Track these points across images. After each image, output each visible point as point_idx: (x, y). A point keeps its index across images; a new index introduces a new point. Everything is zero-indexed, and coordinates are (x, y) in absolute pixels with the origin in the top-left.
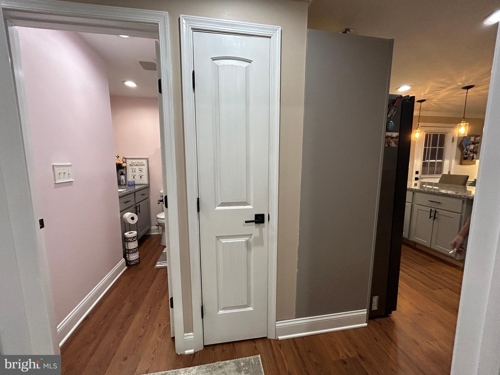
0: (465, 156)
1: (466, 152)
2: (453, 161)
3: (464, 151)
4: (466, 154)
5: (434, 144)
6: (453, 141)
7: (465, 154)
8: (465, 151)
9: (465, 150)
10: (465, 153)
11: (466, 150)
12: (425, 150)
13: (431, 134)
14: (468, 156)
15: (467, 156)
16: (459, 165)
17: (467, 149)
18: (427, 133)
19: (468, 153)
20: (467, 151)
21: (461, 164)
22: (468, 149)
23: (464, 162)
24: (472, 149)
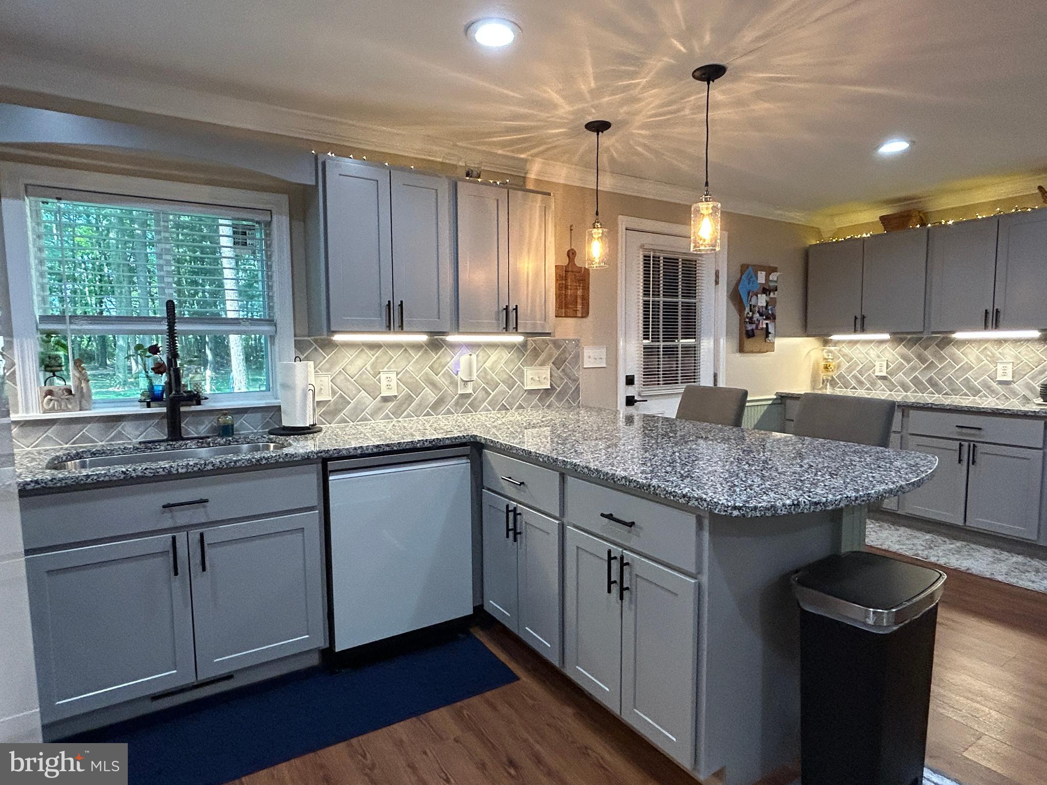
0: (750, 327)
1: (751, 313)
2: (722, 341)
3: (746, 313)
4: (751, 322)
5: (671, 290)
6: (717, 283)
7: (747, 320)
8: (748, 313)
9: (747, 309)
10: (748, 318)
11: (751, 311)
12: (646, 304)
13: (659, 258)
14: (757, 328)
15: (754, 326)
16: (738, 355)
17: (751, 305)
18: (647, 253)
19: (755, 319)
20: (753, 313)
21: (741, 350)
22: (754, 306)
23: (749, 343)
24: (762, 307)
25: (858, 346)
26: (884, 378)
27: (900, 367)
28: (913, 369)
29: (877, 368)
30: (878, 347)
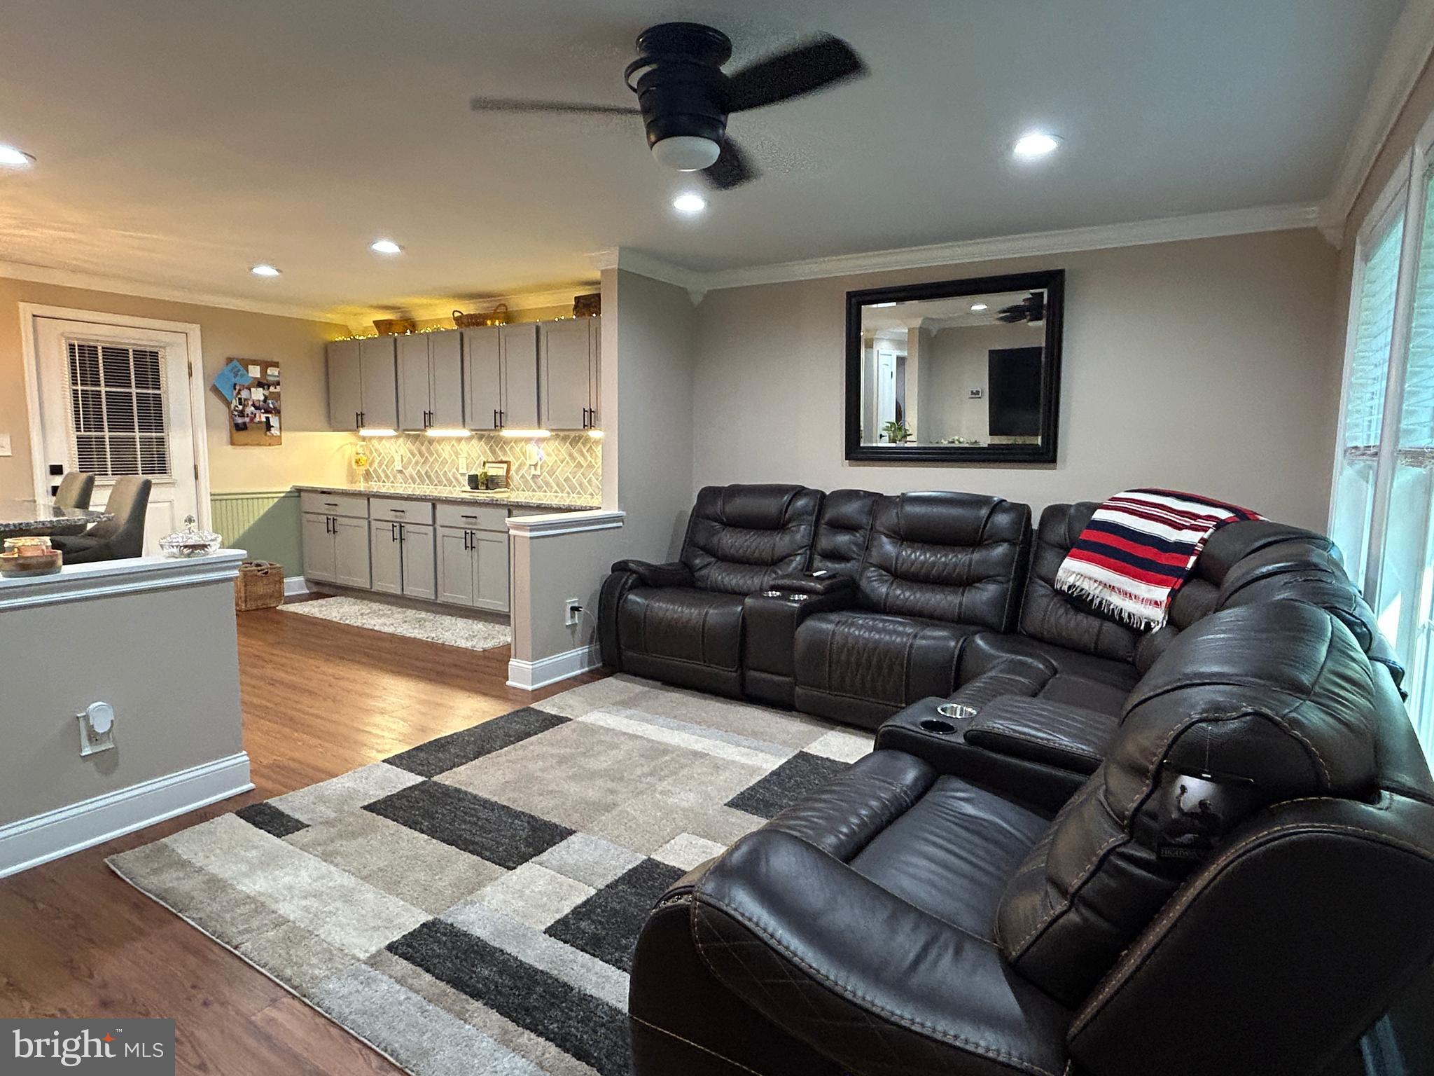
0: (240, 420)
1: (241, 407)
2: (202, 435)
3: (233, 406)
4: (242, 414)
5: (117, 379)
7: (235, 413)
8: (237, 406)
10: (236, 411)
11: (240, 404)
12: (79, 395)
13: (95, 347)
15: (247, 420)
16: (229, 447)
17: (240, 399)
19: (247, 412)
20: (245, 406)
21: (232, 443)
22: (246, 400)
23: (241, 436)
24: (259, 401)
25: (384, 441)
26: (400, 472)
27: (410, 461)
28: (417, 463)
29: (396, 463)
30: (396, 443)
